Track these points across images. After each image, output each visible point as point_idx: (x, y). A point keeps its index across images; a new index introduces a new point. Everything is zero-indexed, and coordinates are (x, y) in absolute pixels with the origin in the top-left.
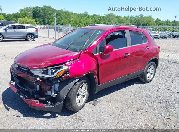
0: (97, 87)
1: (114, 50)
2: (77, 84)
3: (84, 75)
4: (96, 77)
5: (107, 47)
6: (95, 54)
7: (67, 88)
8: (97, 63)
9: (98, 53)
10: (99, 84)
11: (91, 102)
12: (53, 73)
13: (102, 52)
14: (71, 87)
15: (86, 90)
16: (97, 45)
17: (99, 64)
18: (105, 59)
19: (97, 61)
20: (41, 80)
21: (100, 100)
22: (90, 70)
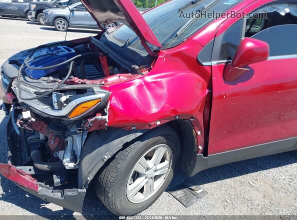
0: (198, 159)
1: (270, 58)
2: (132, 146)
3: (158, 123)
4: (199, 133)
5: (249, 45)
6: (205, 64)
7: (101, 155)
8: (207, 91)
9: (215, 60)
10: (205, 153)
11: (179, 193)
12: (61, 106)
13: (229, 58)
14: (112, 154)
15: (166, 162)
16: (215, 35)
17: (215, 95)
18: (235, 81)
19: (210, 87)
20: (33, 120)
21: (205, 193)
22: (179, 110)
